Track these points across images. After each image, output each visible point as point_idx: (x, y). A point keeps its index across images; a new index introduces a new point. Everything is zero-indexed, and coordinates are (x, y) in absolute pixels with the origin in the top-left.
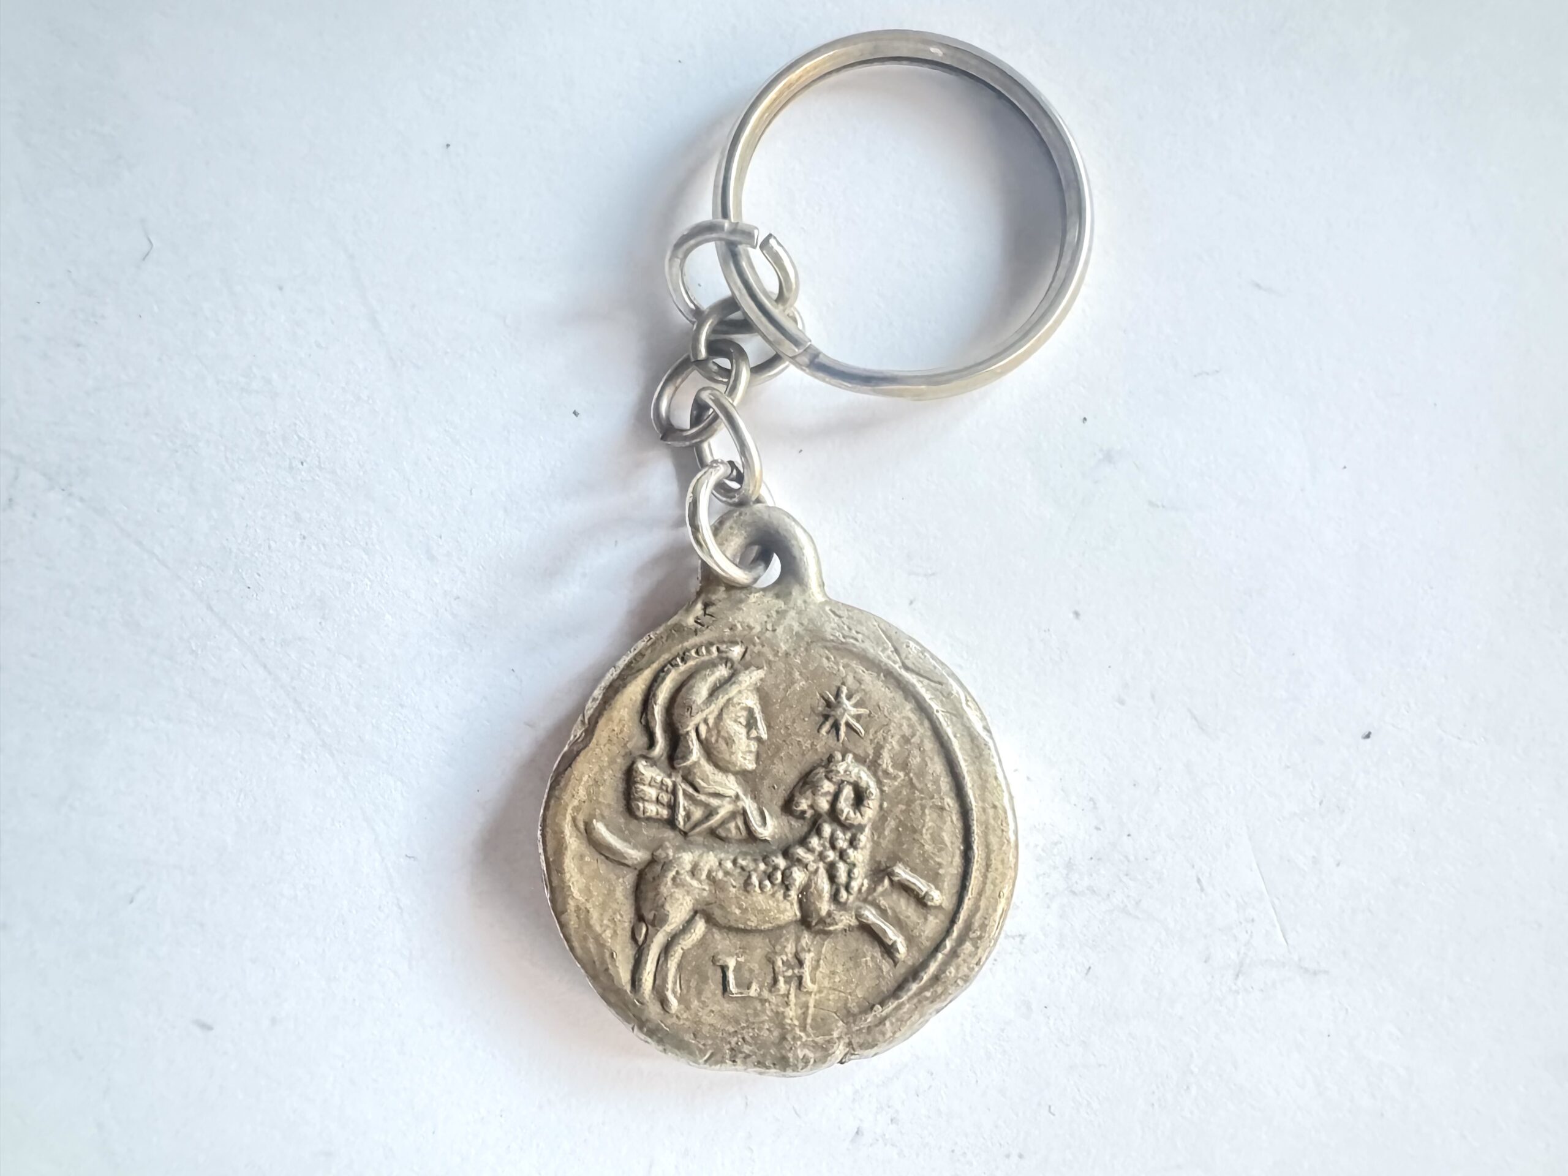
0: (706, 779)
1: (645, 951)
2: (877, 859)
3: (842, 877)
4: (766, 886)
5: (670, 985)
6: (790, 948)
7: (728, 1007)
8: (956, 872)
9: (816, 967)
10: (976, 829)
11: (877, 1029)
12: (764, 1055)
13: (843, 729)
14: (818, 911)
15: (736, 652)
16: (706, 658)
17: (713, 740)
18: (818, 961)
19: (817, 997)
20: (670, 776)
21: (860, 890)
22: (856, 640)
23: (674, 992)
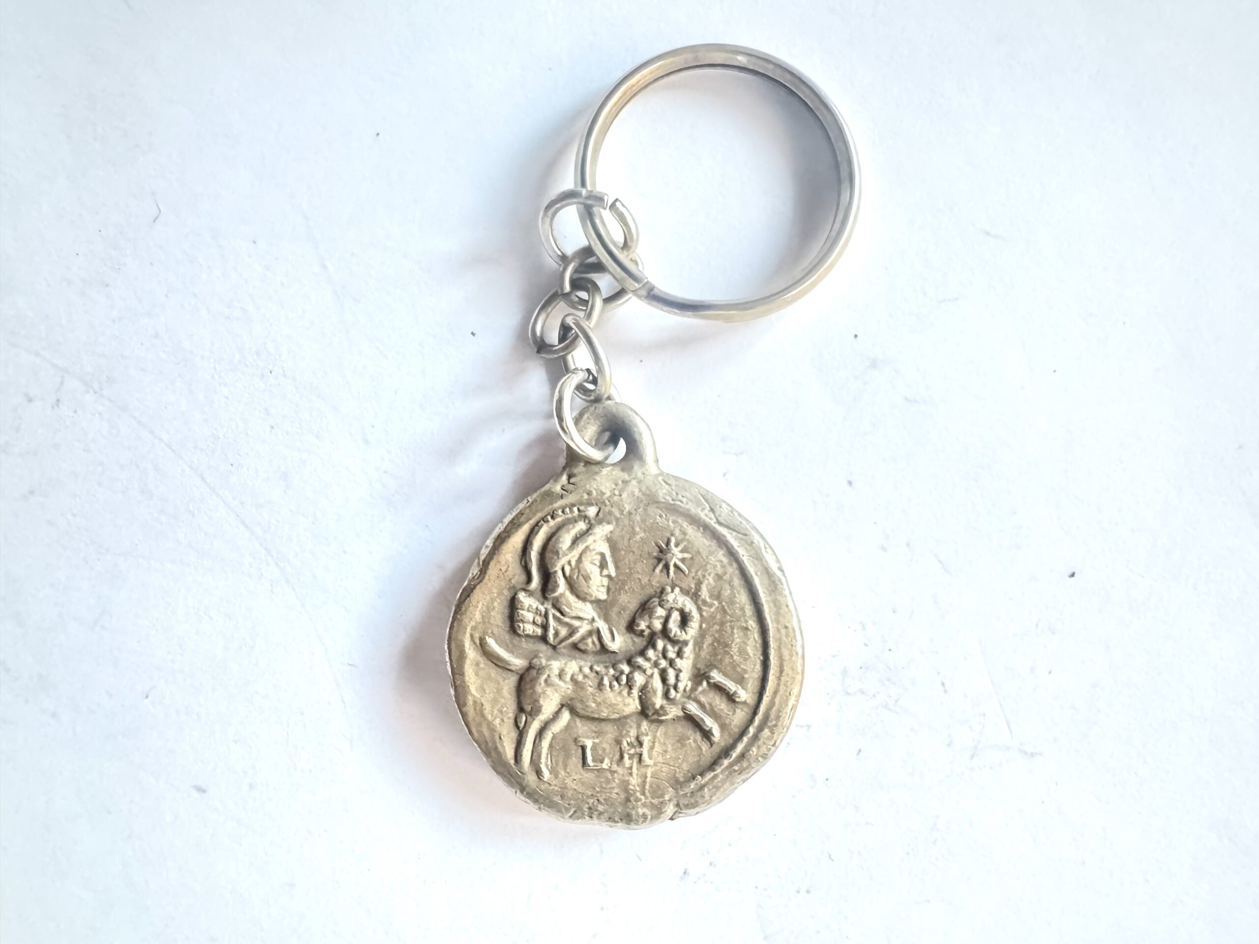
0: (569, 606)
1: (524, 735)
2: (698, 666)
3: (672, 680)
4: (614, 686)
5: (543, 760)
6: (633, 733)
7: (588, 776)
8: (757, 676)
9: (652, 748)
10: (772, 644)
11: (699, 793)
12: (614, 813)
13: (672, 569)
14: (654, 704)
15: (592, 511)
16: (570, 516)
17: (575, 577)
18: (654, 742)
19: (653, 769)
20: (543, 604)
21: (685, 690)
22: (682, 502)
23: (547, 766)
